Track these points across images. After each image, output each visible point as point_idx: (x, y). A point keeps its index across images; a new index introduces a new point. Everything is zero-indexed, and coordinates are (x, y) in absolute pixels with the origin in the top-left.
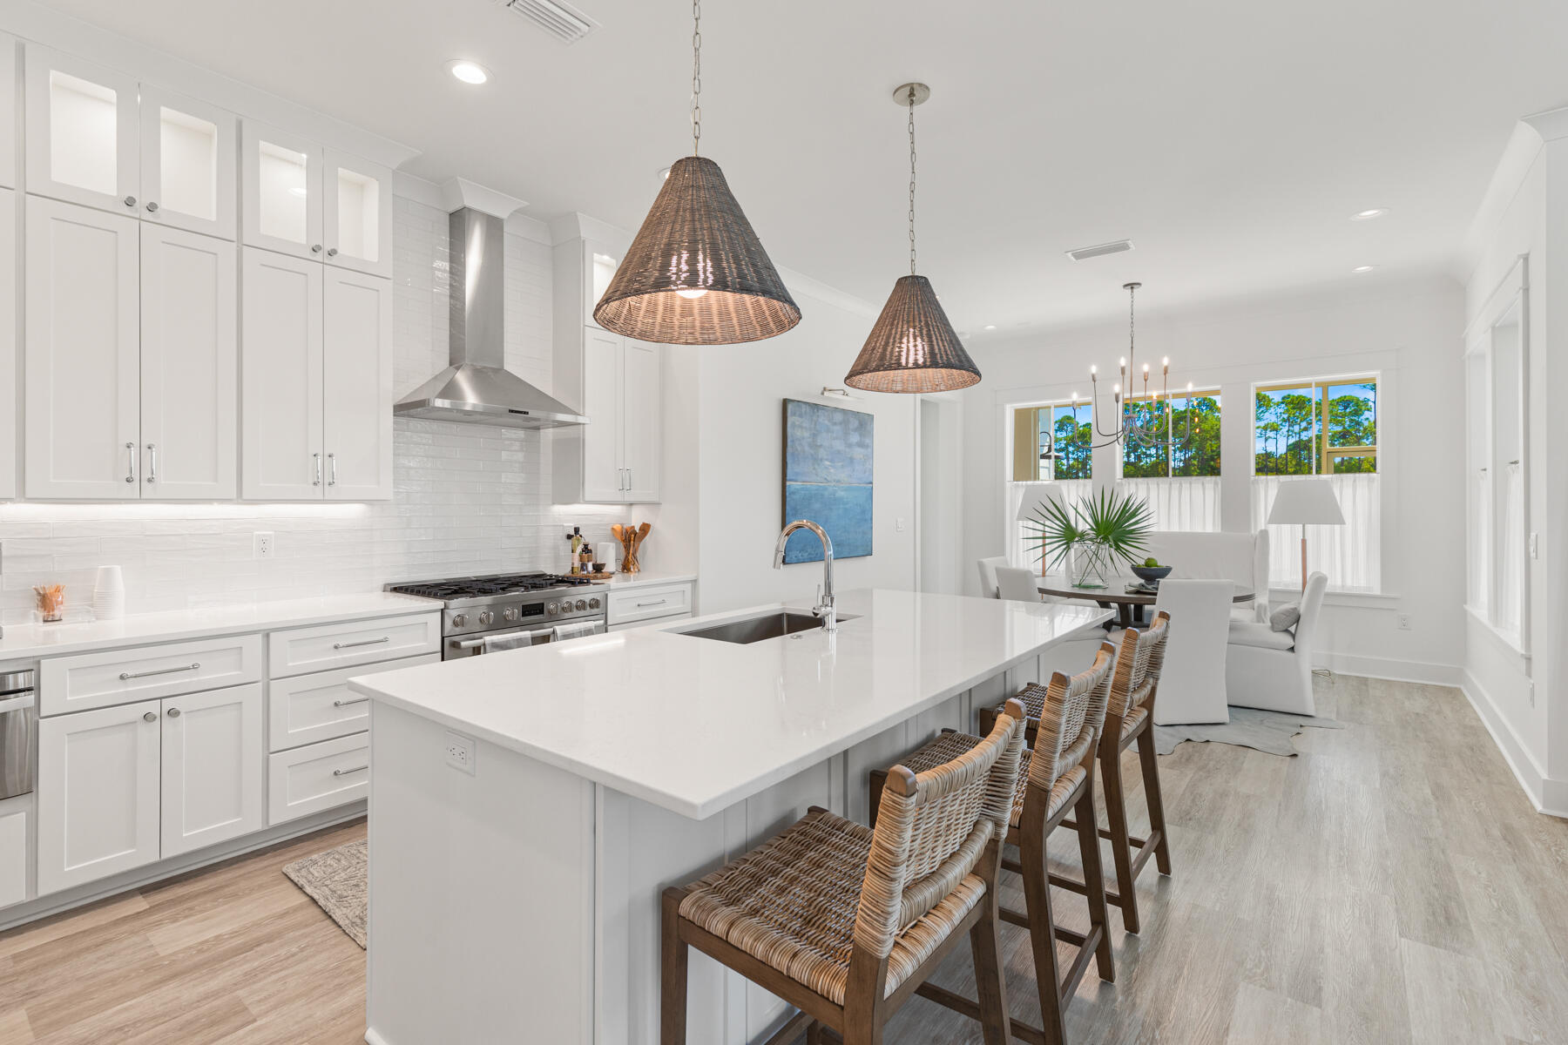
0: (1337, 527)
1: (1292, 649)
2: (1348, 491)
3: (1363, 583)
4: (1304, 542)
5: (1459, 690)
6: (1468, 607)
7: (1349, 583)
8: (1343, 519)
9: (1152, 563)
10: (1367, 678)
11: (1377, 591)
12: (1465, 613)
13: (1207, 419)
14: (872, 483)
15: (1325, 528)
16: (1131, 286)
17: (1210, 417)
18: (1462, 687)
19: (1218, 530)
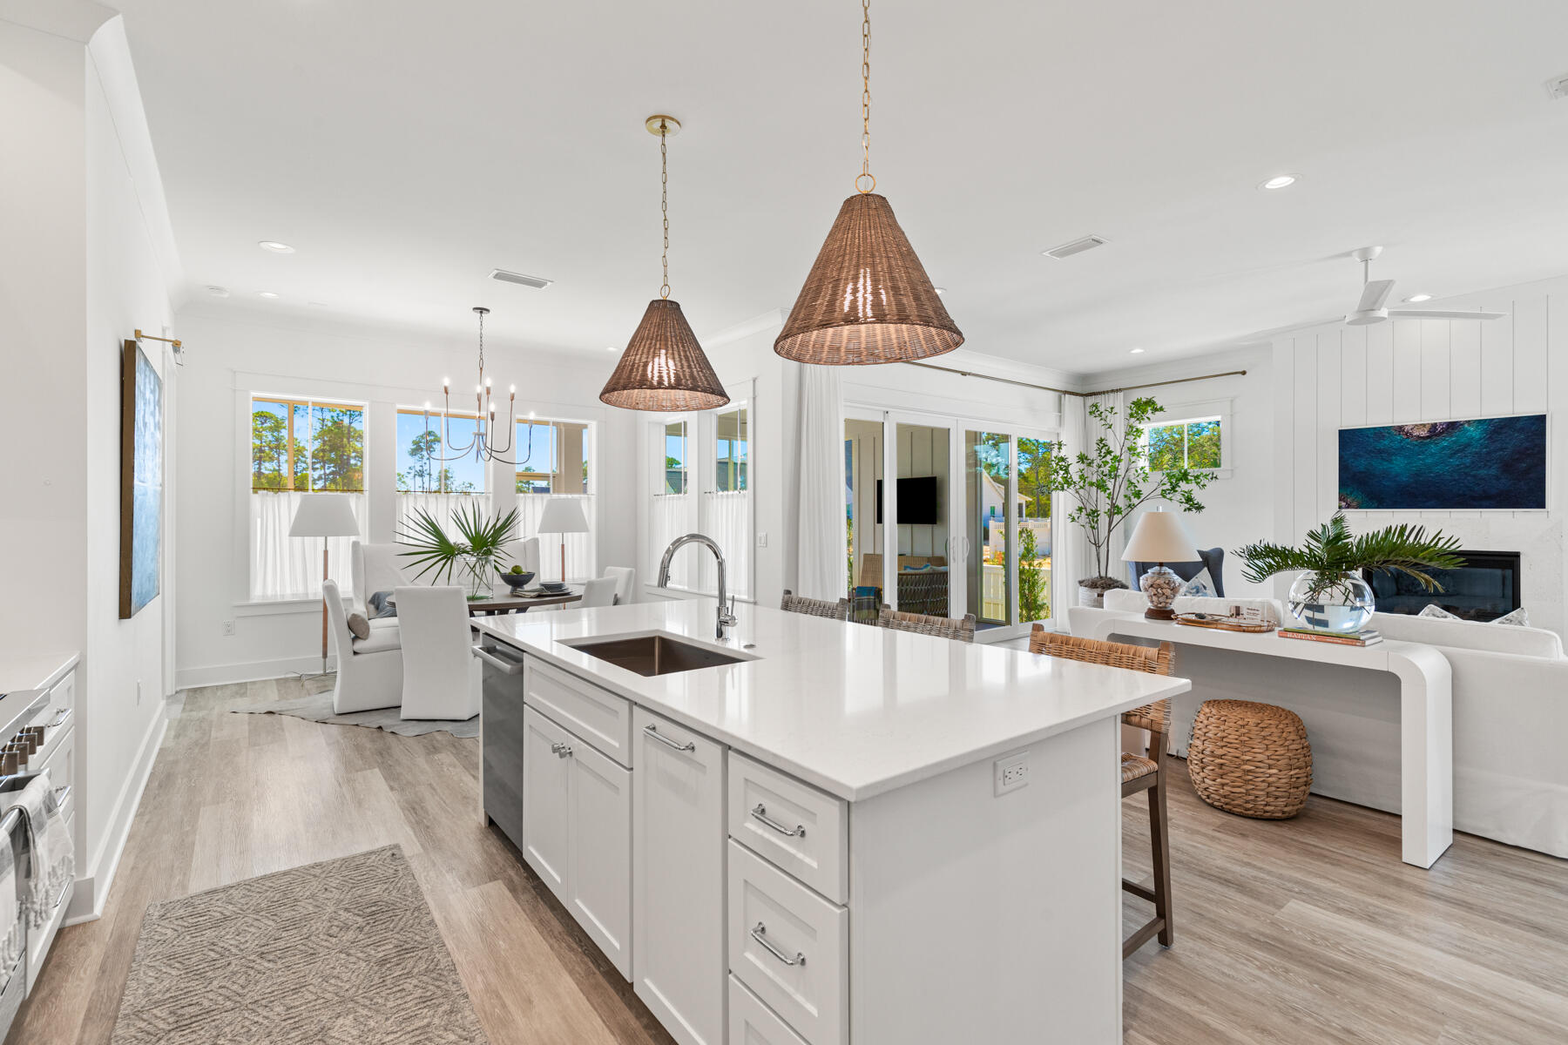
4: (563, 546)
8: (588, 529)
9: (519, 570)
16: (482, 310)
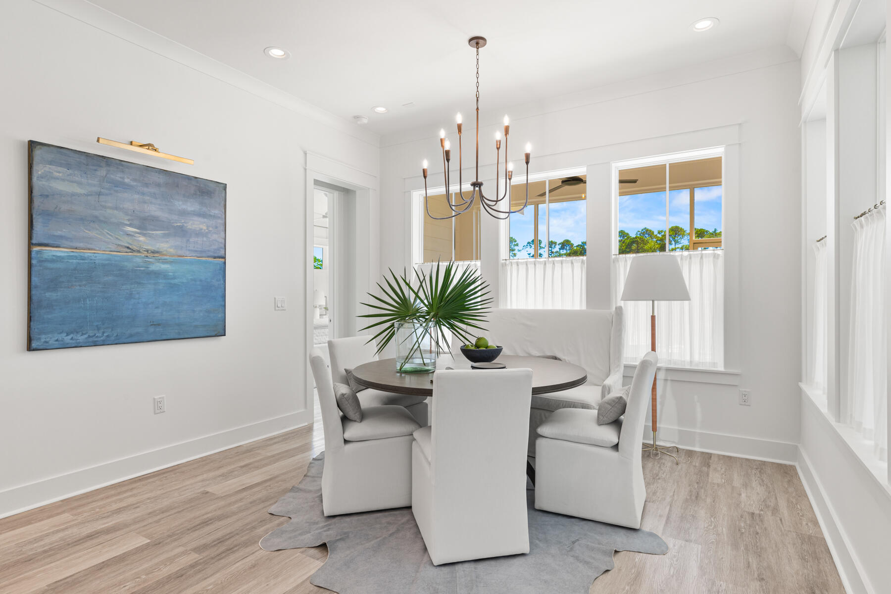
0: (686, 302)
1: (616, 447)
2: (696, 268)
3: (708, 358)
4: (653, 318)
5: (793, 468)
6: (803, 385)
7: (696, 358)
8: (689, 297)
9: (481, 343)
10: (711, 454)
11: (721, 368)
12: (799, 392)
13: (648, 242)
14: (224, 258)
15: (676, 304)
17: (650, 241)
18: (796, 464)
19: (584, 307)
